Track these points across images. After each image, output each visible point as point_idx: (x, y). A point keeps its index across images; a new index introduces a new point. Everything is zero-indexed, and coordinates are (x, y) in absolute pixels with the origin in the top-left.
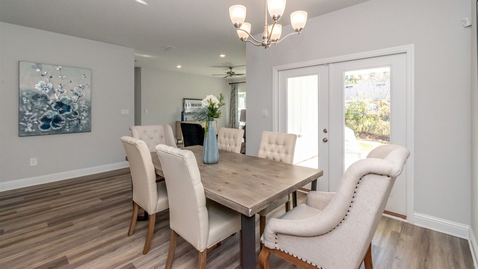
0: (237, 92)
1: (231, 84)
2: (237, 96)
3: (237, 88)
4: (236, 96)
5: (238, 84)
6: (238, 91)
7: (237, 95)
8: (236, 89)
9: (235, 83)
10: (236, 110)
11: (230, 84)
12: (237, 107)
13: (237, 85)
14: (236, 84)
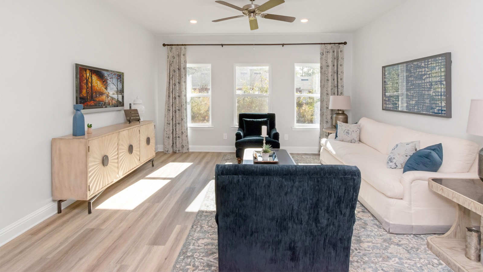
0: (185, 62)
1: (168, 45)
2: (186, 72)
3: (184, 55)
4: (182, 70)
5: (187, 46)
6: (188, 59)
7: (185, 68)
8: (182, 56)
9: (178, 45)
10: (183, 97)
11: (164, 45)
12: (186, 92)
13: (185, 48)
14: (183, 47)
